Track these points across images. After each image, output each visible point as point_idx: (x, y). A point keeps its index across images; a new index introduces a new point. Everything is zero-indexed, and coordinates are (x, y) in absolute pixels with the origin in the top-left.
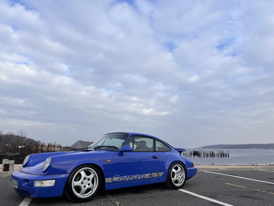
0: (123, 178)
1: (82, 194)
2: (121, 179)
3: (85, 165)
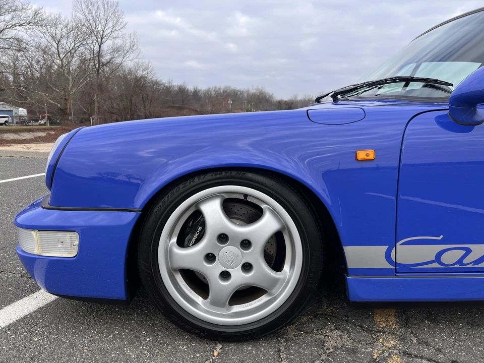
0: (468, 251)
1: (216, 303)
2: (451, 257)
3: (228, 174)
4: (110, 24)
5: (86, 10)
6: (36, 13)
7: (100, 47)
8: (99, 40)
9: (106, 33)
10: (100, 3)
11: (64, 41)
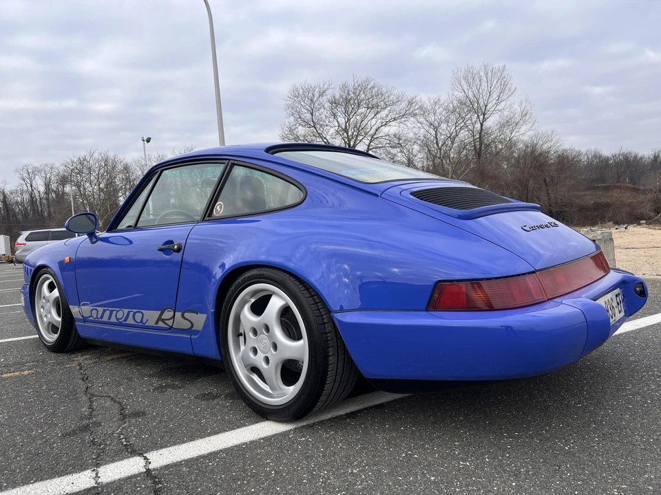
0: (97, 311)
2: (94, 314)
4: (495, 96)
5: (465, 87)
6: (410, 103)
7: (482, 125)
8: (481, 117)
9: (488, 108)
10: (482, 74)
11: (444, 126)
